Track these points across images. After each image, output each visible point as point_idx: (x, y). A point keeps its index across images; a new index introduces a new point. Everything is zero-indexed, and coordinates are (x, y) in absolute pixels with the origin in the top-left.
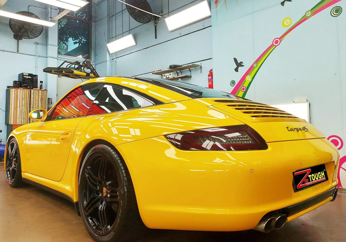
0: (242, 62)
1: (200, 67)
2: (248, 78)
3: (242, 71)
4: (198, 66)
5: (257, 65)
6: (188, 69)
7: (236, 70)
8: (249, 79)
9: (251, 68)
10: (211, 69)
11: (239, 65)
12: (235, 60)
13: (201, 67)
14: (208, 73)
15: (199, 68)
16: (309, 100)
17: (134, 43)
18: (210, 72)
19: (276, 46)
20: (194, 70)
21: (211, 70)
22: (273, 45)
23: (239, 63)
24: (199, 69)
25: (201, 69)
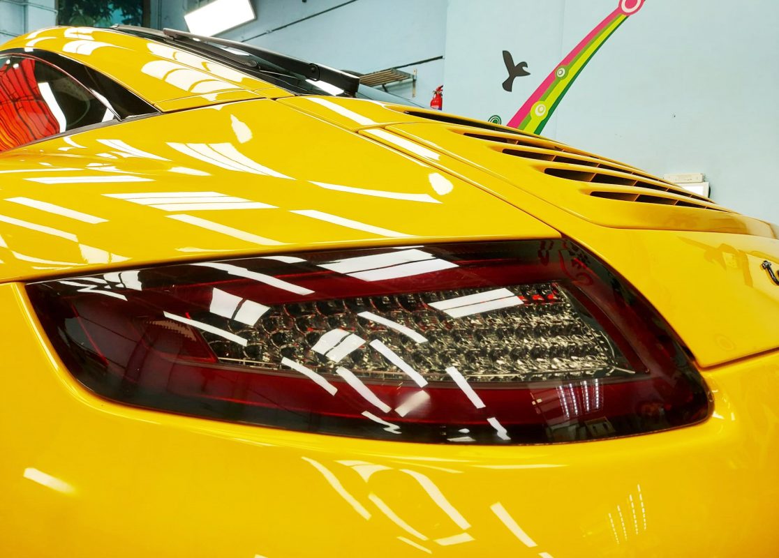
0: (524, 64)
1: (411, 80)
2: (539, 110)
3: (524, 87)
4: (407, 76)
5: (567, 73)
6: (381, 86)
7: (508, 86)
8: (539, 112)
9: (551, 80)
10: (440, 86)
11: (516, 70)
12: (507, 57)
13: (414, 81)
14: (432, 96)
15: (409, 83)
16: (708, 176)
17: (250, 15)
18: (436, 93)
19: (628, 15)
20: (396, 87)
21: (440, 89)
22: (619, 11)
23: (515, 65)
24: (408, 85)
25: (414, 86)
